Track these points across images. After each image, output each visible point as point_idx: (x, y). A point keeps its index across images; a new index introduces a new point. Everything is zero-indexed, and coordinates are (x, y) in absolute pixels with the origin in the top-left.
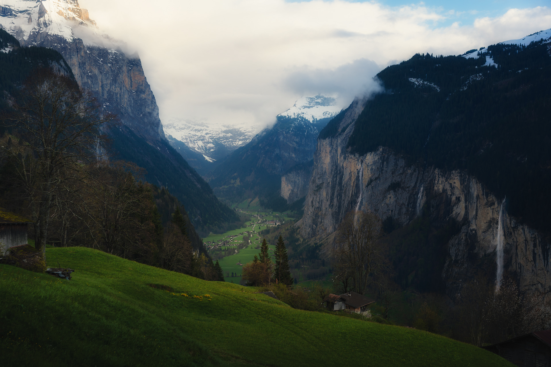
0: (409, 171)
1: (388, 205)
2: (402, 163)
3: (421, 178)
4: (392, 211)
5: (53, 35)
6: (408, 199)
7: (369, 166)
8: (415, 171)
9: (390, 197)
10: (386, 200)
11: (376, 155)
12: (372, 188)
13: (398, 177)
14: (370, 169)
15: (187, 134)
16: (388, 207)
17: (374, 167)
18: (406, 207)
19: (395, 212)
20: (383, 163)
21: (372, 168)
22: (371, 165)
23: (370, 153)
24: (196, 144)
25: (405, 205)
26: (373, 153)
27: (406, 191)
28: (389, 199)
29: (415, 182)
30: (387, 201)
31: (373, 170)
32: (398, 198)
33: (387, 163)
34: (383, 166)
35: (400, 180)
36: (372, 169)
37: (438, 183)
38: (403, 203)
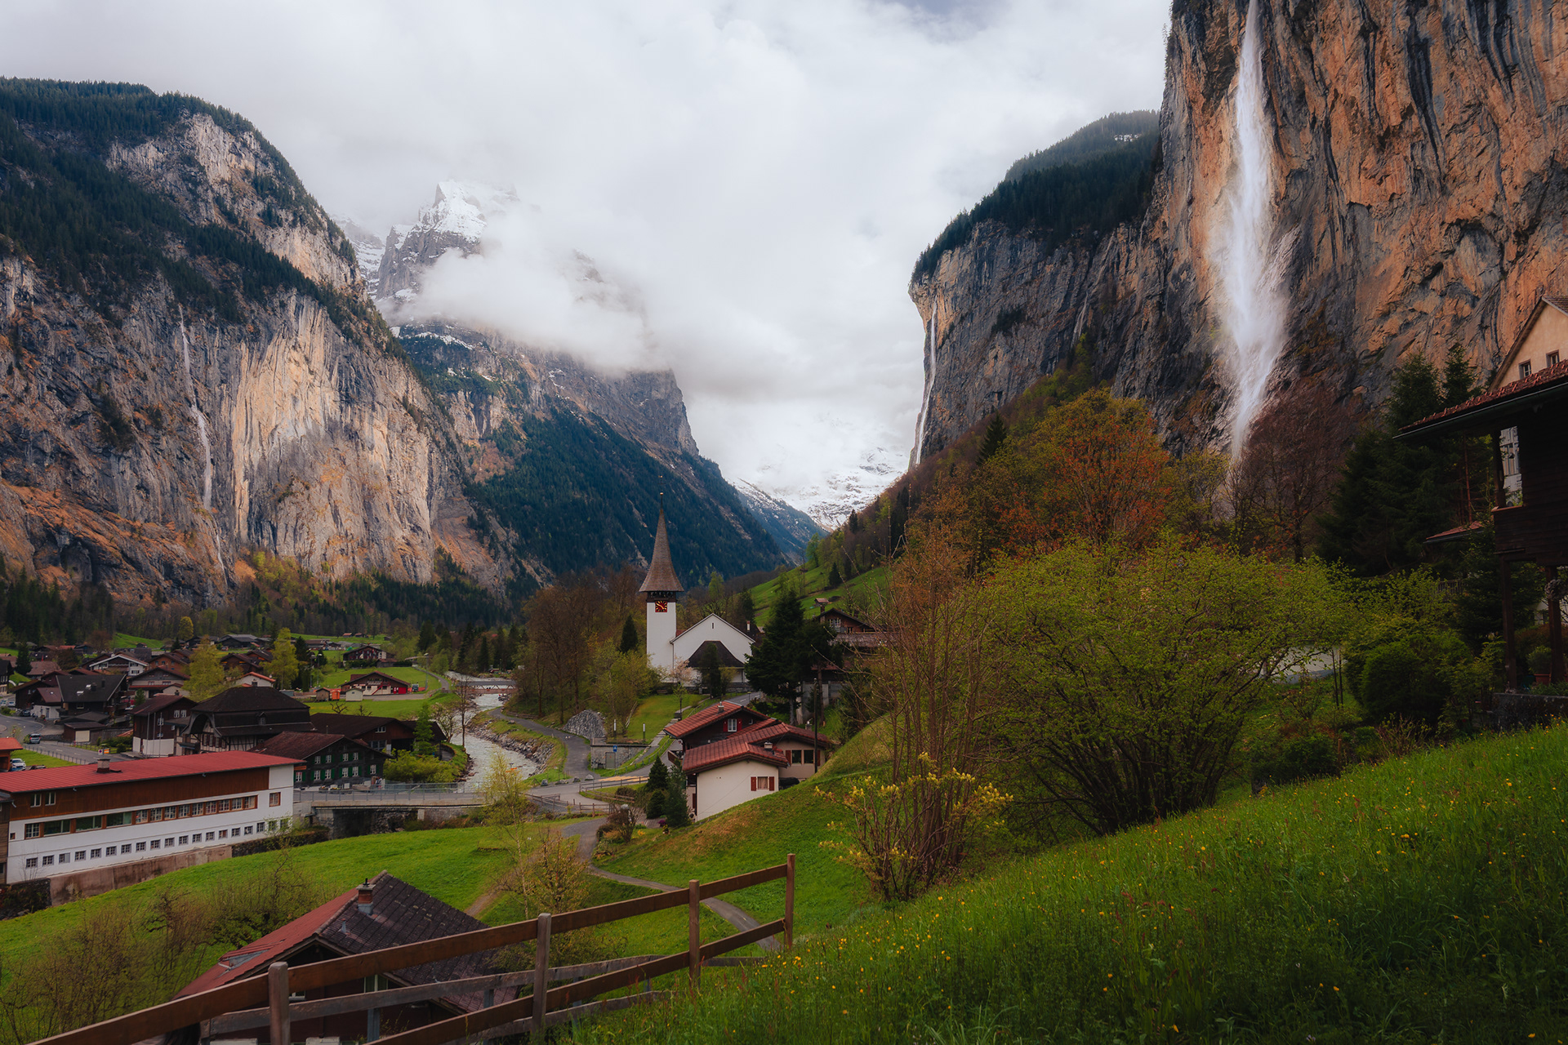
0: (1049, 269)
1: (989, 382)
2: (1030, 252)
3: (1083, 278)
4: (1000, 393)
5: (444, 233)
6: (1043, 347)
7: (947, 291)
8: (1063, 261)
9: (996, 357)
10: (986, 366)
11: (965, 256)
12: (953, 347)
13: (1020, 292)
14: (950, 300)
15: (819, 504)
16: (989, 385)
17: (960, 293)
18: (1039, 372)
19: (1007, 394)
20: (980, 268)
21: (955, 293)
22: (953, 287)
23: (950, 252)
24: (835, 520)
25: (1034, 367)
26: (957, 251)
27: (1039, 327)
28: (992, 361)
29: (1064, 295)
30: (988, 370)
31: (959, 300)
32: (1015, 353)
33: (991, 263)
34: (980, 279)
35: (1023, 301)
36: (955, 298)
37: (1126, 272)
38: (1030, 364)
